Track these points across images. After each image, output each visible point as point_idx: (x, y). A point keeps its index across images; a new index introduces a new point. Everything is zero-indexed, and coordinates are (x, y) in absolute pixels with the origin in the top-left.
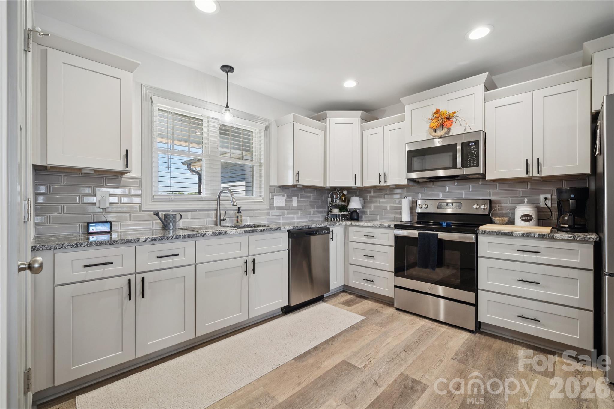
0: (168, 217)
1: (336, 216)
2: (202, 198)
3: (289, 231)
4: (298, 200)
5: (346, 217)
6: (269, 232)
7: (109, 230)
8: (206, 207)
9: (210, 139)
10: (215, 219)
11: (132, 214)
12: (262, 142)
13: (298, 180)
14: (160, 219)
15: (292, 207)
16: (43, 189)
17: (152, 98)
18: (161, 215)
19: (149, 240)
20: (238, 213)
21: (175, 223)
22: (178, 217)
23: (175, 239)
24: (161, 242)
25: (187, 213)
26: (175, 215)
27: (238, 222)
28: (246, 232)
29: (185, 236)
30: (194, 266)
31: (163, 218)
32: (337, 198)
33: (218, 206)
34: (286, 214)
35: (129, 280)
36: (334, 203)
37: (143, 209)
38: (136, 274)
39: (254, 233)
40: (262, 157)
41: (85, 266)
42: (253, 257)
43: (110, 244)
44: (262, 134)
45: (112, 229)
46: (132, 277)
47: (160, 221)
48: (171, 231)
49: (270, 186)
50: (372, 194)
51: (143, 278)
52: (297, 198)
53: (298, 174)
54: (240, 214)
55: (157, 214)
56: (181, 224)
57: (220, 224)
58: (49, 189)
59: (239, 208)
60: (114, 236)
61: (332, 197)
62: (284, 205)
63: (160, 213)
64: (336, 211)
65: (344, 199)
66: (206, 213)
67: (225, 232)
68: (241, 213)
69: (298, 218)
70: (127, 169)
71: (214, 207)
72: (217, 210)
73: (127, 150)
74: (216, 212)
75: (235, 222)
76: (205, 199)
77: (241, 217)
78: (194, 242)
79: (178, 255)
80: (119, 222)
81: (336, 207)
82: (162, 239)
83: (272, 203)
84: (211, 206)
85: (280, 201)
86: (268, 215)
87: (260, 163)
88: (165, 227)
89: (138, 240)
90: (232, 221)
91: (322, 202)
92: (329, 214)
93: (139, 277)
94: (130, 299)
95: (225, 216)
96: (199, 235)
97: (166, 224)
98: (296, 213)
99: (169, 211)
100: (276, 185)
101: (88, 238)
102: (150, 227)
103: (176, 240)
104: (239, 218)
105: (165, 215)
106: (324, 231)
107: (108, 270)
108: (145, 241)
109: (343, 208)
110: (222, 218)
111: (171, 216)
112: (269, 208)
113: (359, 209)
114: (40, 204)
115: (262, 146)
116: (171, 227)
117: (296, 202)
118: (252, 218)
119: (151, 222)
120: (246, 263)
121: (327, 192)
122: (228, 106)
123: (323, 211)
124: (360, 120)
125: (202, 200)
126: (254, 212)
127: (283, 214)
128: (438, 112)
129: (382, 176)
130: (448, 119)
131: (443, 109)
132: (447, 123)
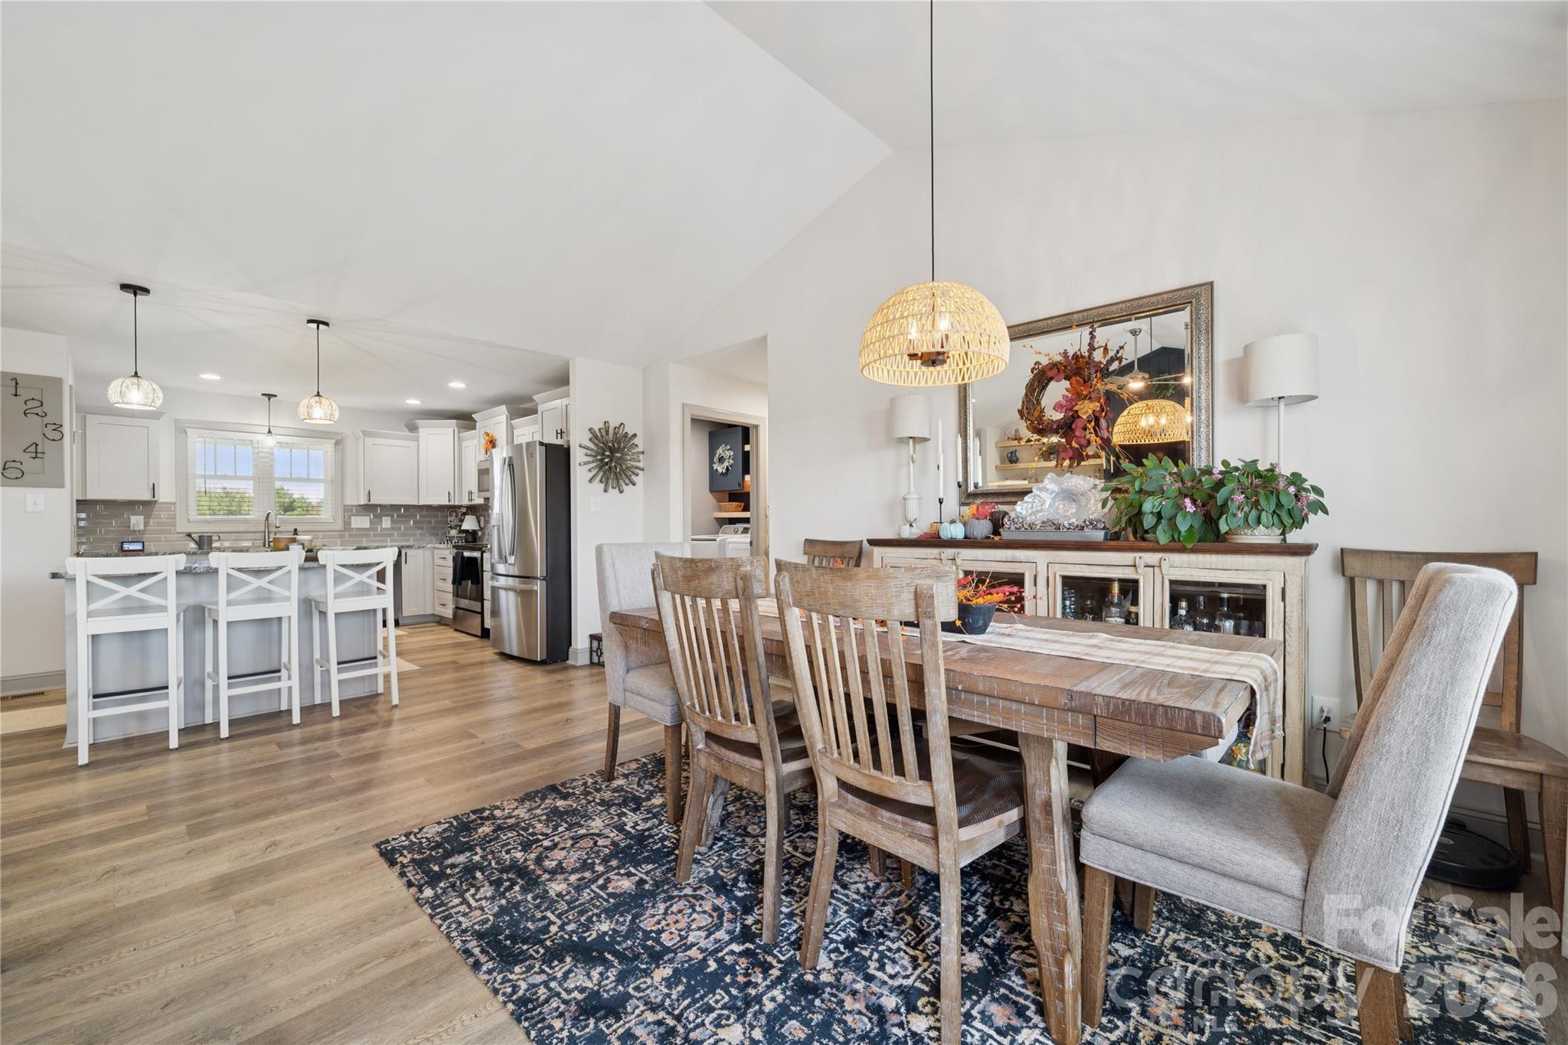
0: (203, 538)
2: (244, 520)
4: (392, 520)
7: (142, 548)
9: (260, 460)
10: (263, 541)
11: (166, 536)
13: (370, 500)
14: (194, 540)
15: (382, 528)
16: (83, 515)
17: (188, 431)
18: (195, 536)
22: (215, 537)
25: (229, 535)
26: (211, 536)
31: (197, 539)
32: (457, 516)
33: (265, 528)
34: (372, 536)
36: (453, 523)
40: (333, 474)
44: (332, 450)
45: (145, 548)
47: (194, 542)
49: (345, 506)
52: (390, 517)
53: (369, 493)
55: (190, 536)
57: (269, 546)
58: (88, 515)
59: (296, 530)
61: (452, 516)
62: (368, 526)
63: (193, 536)
64: (454, 533)
65: (462, 518)
66: (250, 534)
69: (391, 541)
70: (154, 499)
71: (262, 529)
72: (264, 532)
73: (153, 484)
76: (252, 521)
80: (152, 543)
81: (454, 527)
83: (347, 524)
84: (257, 528)
85: (362, 521)
86: (342, 537)
87: (332, 481)
91: (436, 522)
92: (446, 537)
97: (200, 545)
98: (392, 535)
100: (356, 503)
102: (185, 547)
105: (200, 537)
110: (271, 540)
111: (206, 538)
112: (343, 529)
114: (82, 527)
116: (207, 548)
117: (390, 521)
119: (186, 543)
122: (270, 432)
123: (440, 532)
124: (456, 429)
125: (247, 521)
126: (321, 534)
127: (368, 536)
128: (488, 435)
129: (470, 494)
130: (492, 443)
131: (491, 433)
132: (491, 447)
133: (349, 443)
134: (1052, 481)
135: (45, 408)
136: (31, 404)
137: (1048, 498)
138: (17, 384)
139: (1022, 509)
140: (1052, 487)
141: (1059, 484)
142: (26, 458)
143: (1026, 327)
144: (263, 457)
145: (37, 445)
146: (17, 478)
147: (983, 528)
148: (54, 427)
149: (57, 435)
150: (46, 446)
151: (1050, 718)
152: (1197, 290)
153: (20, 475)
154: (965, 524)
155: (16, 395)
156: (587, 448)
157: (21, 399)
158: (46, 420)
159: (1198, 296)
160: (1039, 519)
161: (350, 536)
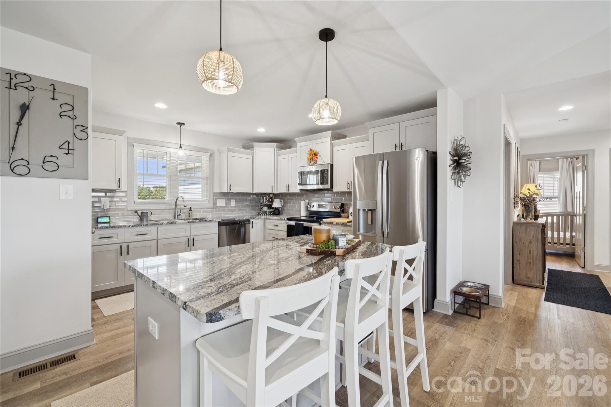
0: (143, 214)
1: (265, 212)
2: (165, 202)
3: (219, 222)
4: (235, 201)
5: (272, 213)
6: (204, 222)
7: (109, 221)
8: (168, 207)
9: (171, 165)
10: (174, 215)
11: (122, 212)
12: (208, 164)
13: (231, 190)
14: (138, 215)
15: (231, 206)
17: (134, 144)
18: (139, 212)
19: (131, 226)
20: (190, 210)
21: (147, 217)
22: (149, 213)
23: (145, 225)
24: (137, 227)
25: (156, 211)
26: (148, 212)
27: (189, 216)
28: (188, 222)
29: (151, 224)
30: (156, 241)
31: (140, 214)
32: (266, 199)
33: (175, 207)
34: (226, 211)
35: (121, 246)
36: (264, 203)
37: (128, 209)
38: (124, 243)
39: (194, 223)
40: (208, 174)
41: (99, 238)
42: (193, 237)
43: (111, 228)
44: (208, 159)
45: (111, 220)
46: (122, 245)
47: (138, 216)
48: (145, 222)
49: (214, 193)
50: (288, 197)
51: (128, 245)
52: (235, 200)
53: (231, 185)
54: (191, 212)
55: (136, 212)
56: (152, 217)
57: (177, 218)
59: (191, 208)
60: (112, 225)
61: (264, 199)
62: (224, 205)
63: (138, 212)
64: (265, 209)
65: (271, 200)
66: (168, 211)
67: (175, 222)
68: (191, 210)
69: (235, 214)
70: (119, 188)
71: (174, 207)
72: (175, 209)
73: (119, 179)
74: (174, 210)
75: (188, 216)
76: (167, 202)
77: (192, 213)
78: (156, 228)
79: (147, 234)
80: (114, 217)
81: (265, 205)
82: (138, 226)
83: (215, 204)
84: (171, 207)
85: (221, 203)
86: (212, 211)
87: (207, 178)
88: (141, 219)
89: (125, 226)
90: (186, 216)
91: (256, 203)
92: (261, 211)
93: (126, 245)
94: (121, 255)
95: (180, 213)
96: (159, 224)
97: (142, 218)
98: (235, 210)
99: (144, 210)
100: (219, 192)
101: (98, 225)
102: (132, 219)
103: (146, 227)
104: (190, 214)
105: (141, 213)
106: (245, 222)
107: (110, 241)
108: (129, 227)
109: (270, 207)
110: (178, 214)
111: (145, 213)
112: (213, 207)
113: (280, 207)
115: (208, 167)
116: (145, 220)
117: (234, 202)
118: (200, 214)
119: (133, 216)
120: (189, 240)
121: (260, 195)
122: (181, 147)
123: (257, 209)
124: (276, 148)
125: (165, 203)
126: (202, 210)
127: (224, 211)
128: (311, 150)
129: (287, 187)
130: (315, 155)
131: (313, 149)
132: (315, 158)
133: (216, 155)
135: (76, 112)
136: (65, 108)
138: (54, 89)
142: (60, 153)
144: (173, 163)
145: (69, 143)
146: (53, 171)
148: (82, 128)
149: (83, 135)
150: (76, 145)
153: (56, 168)
155: (54, 99)
157: (57, 103)
158: (76, 122)
161: (216, 211)
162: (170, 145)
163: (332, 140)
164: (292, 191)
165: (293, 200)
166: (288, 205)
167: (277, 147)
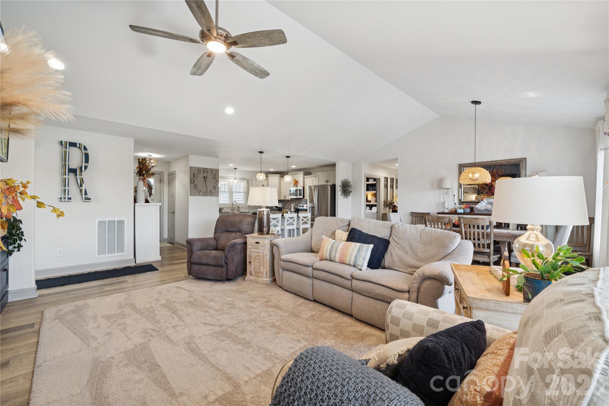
8: (229, 206)
10: (232, 210)
22: (222, 209)
25: (224, 208)
40: (246, 190)
44: (246, 183)
56: (223, 211)
59: (239, 207)
66: (229, 208)
71: (232, 206)
74: (232, 208)
77: (239, 209)
86: (248, 209)
87: (246, 192)
90: (237, 210)
110: (234, 210)
113: (282, 207)
118: (242, 210)
122: (235, 178)
126: (244, 208)
128: (295, 180)
129: (285, 197)
130: (297, 182)
131: (296, 179)
132: (296, 183)
133: (250, 181)
134: (486, 200)
136: (214, 176)
137: (484, 204)
138: (212, 171)
139: (478, 206)
140: (486, 201)
141: (487, 200)
142: (213, 189)
143: (478, 163)
144: (231, 186)
145: (215, 186)
146: (212, 194)
147: (468, 210)
148: (217, 181)
149: (218, 184)
151: (509, 238)
152: (523, 159)
154: (463, 209)
155: (212, 174)
156: (341, 186)
159: (523, 161)
160: (483, 208)
161: (250, 209)
162: (230, 178)
163: (304, 175)
164: (287, 198)
165: (288, 203)
166: (286, 206)
167: (280, 176)
